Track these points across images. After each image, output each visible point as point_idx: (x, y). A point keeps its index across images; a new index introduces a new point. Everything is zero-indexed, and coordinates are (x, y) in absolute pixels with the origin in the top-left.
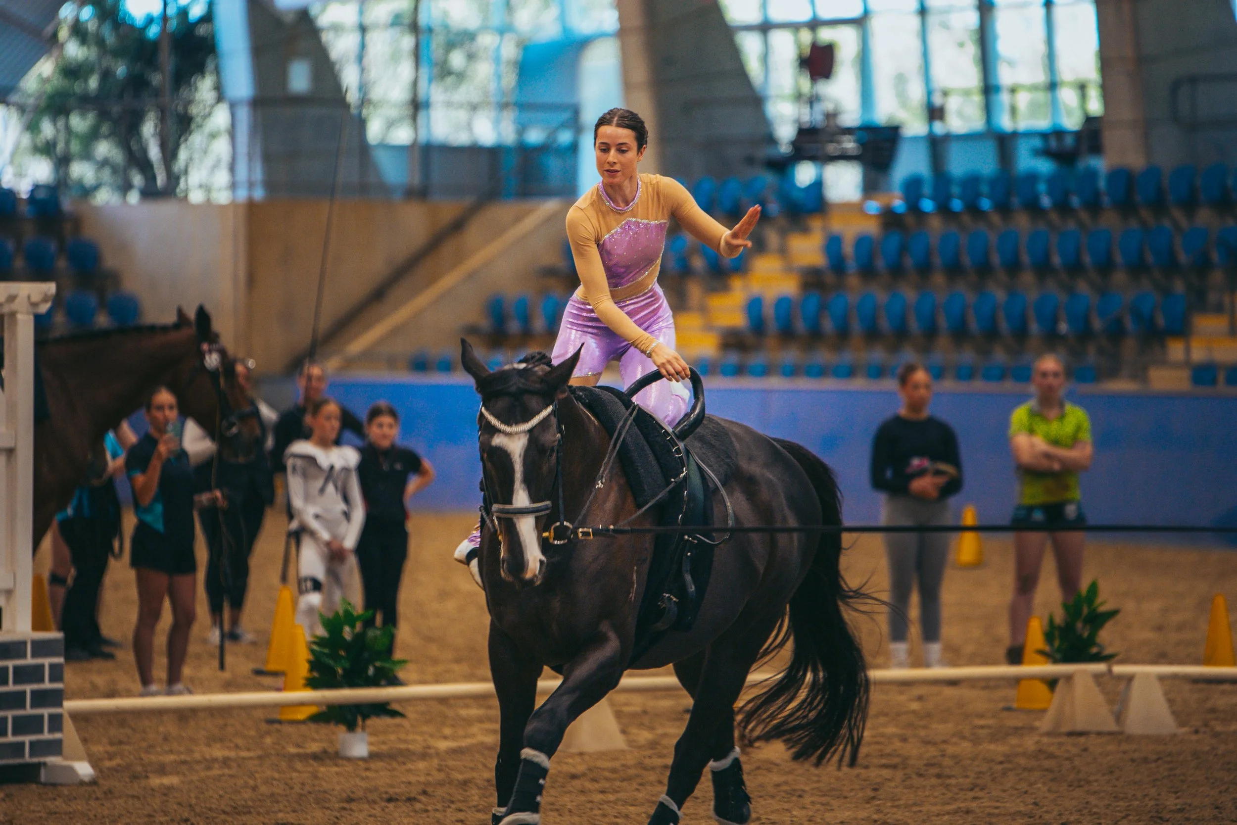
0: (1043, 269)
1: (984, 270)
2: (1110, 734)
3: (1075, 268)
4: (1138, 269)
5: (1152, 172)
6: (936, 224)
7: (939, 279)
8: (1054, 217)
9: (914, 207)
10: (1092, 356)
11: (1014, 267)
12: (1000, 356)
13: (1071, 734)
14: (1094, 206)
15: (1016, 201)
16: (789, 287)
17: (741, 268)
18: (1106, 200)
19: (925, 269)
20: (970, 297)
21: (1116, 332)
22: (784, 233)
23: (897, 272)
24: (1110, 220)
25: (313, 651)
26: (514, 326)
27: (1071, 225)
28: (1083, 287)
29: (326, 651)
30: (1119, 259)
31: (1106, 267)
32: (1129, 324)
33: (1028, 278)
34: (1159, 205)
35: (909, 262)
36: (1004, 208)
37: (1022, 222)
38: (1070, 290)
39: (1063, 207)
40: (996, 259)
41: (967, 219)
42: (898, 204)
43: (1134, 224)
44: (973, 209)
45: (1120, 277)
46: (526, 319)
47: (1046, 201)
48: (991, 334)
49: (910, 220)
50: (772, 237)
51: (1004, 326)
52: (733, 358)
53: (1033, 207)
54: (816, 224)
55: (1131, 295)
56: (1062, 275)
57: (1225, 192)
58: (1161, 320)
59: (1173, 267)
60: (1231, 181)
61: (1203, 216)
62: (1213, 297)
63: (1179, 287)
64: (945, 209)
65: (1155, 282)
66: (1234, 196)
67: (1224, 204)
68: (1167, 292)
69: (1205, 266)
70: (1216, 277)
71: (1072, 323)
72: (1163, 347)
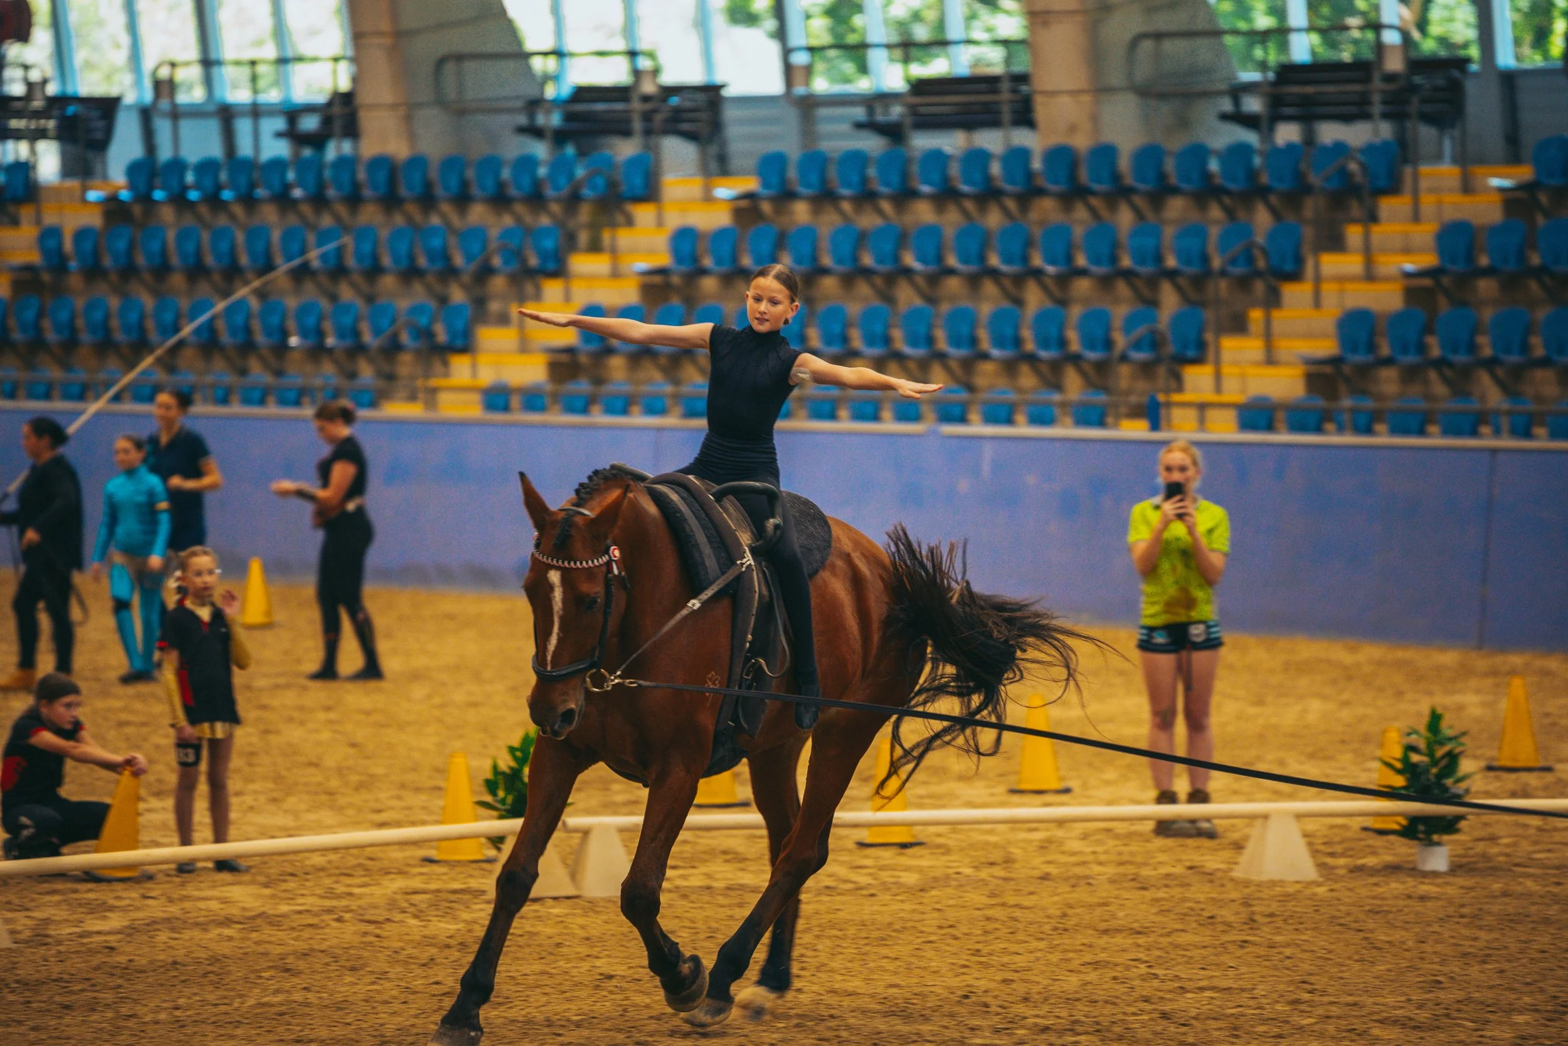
0: (301, 274)
1: (232, 270)
2: (568, 898)
3: (339, 272)
4: (410, 273)
5: (417, 162)
6: (168, 214)
7: (177, 280)
8: (306, 209)
9: (145, 199)
10: (366, 372)
12: (259, 374)
14: (354, 200)
15: (261, 192)
18: (367, 193)
19: (162, 270)
21: (393, 348)
23: (129, 271)
24: (370, 215)
27: (326, 221)
28: (346, 293)
30: (386, 261)
31: (374, 271)
32: (405, 338)
34: (428, 201)
35: (141, 260)
36: (249, 201)
37: (269, 214)
38: (334, 298)
39: (319, 201)
40: (244, 259)
41: (206, 210)
42: (125, 192)
43: (399, 220)
44: (214, 200)
45: (388, 282)
47: (298, 193)
48: (248, 347)
49: (137, 210)
51: (260, 338)
53: (283, 200)
54: (26, 213)
55: (403, 304)
56: (324, 280)
57: (501, 186)
58: (442, 336)
59: (450, 272)
60: (506, 174)
61: (478, 213)
62: (494, 306)
63: (458, 295)
64: (179, 200)
65: (429, 289)
66: (513, 192)
67: (500, 200)
68: (443, 300)
69: (485, 272)
70: (498, 283)
71: (341, 335)
72: (446, 364)
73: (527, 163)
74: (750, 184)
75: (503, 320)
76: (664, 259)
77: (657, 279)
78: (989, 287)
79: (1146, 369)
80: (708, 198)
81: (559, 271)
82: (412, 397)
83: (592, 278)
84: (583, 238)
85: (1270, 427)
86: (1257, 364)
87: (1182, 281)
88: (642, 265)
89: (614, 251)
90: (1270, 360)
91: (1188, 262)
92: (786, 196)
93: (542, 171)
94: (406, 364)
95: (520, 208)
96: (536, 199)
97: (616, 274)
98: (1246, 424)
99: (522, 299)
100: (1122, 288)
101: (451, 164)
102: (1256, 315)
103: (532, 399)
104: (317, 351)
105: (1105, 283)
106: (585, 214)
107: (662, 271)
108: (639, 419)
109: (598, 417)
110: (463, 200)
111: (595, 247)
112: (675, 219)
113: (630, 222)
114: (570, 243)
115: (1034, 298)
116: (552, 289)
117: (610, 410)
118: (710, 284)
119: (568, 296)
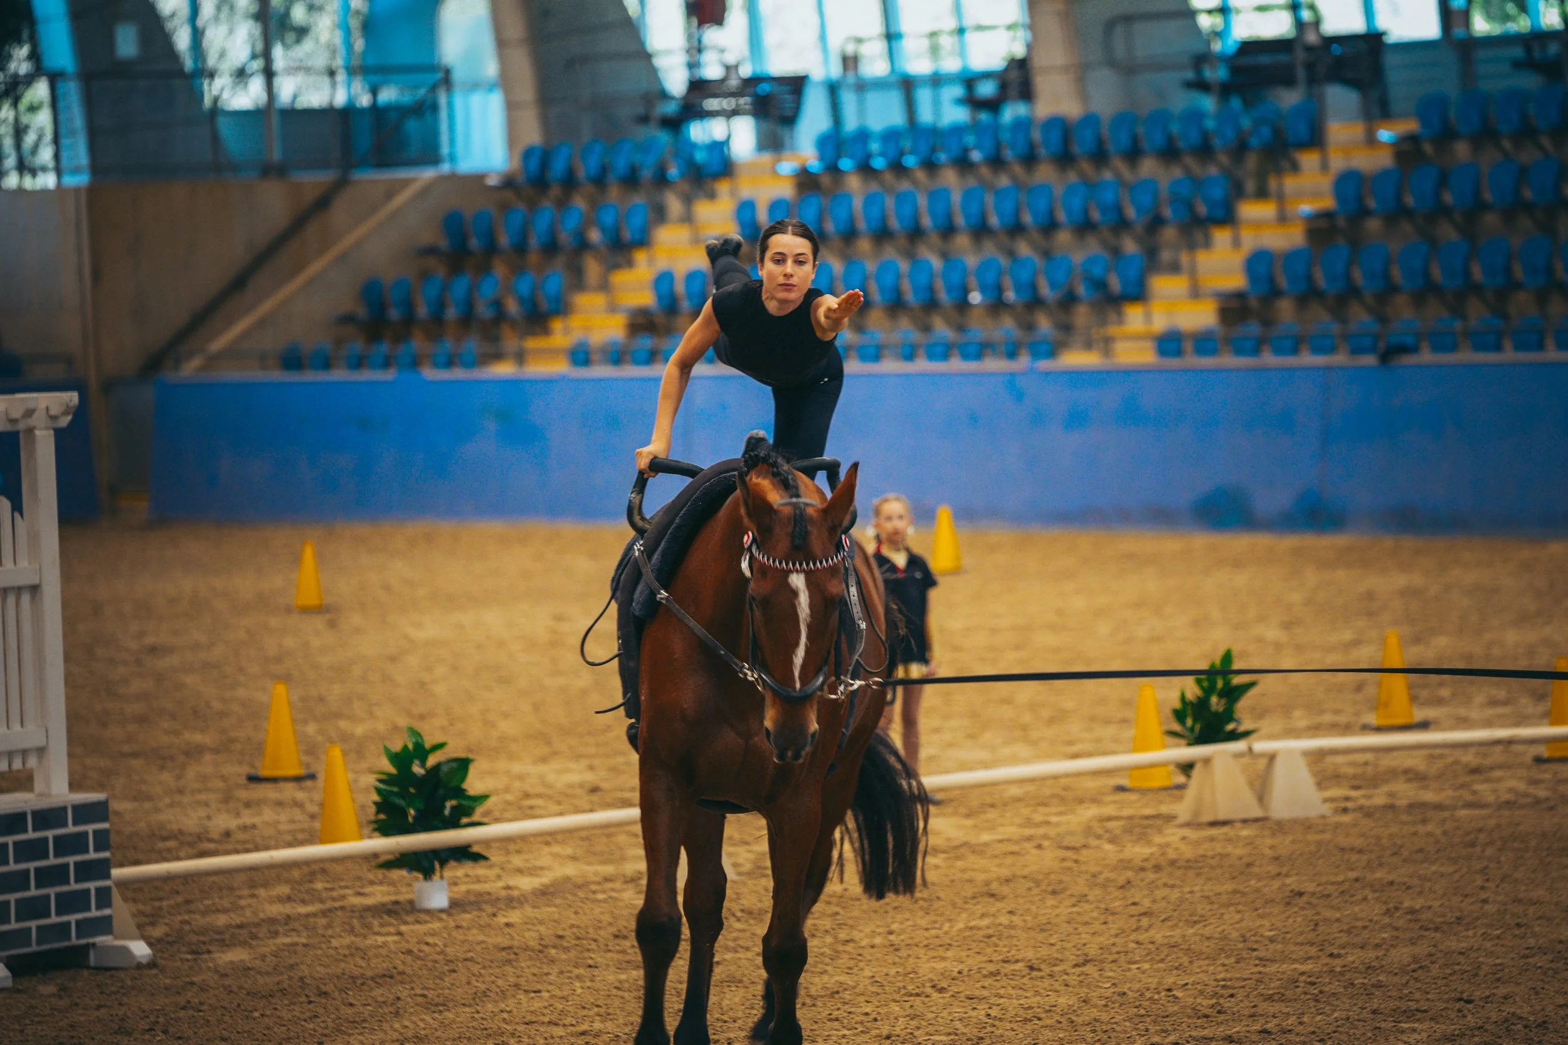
0: (981, 231)
1: (916, 233)
2: (1256, 820)
3: (1016, 229)
4: (1085, 227)
5: (1090, 120)
6: (854, 183)
7: (864, 245)
8: (985, 171)
9: (833, 169)
10: (1044, 325)
11: (948, 231)
12: (942, 330)
13: (1214, 824)
14: (1030, 160)
15: (942, 157)
16: (700, 261)
17: (643, 241)
18: (1042, 152)
19: (850, 235)
20: (904, 266)
21: (1069, 301)
22: (688, 201)
24: (1045, 173)
25: (379, 791)
26: (394, 314)
27: (1004, 181)
28: (1024, 249)
29: (395, 789)
30: (1062, 216)
31: (1050, 227)
32: (1081, 290)
33: (962, 241)
34: (1100, 157)
36: (930, 166)
37: (950, 178)
38: (1011, 254)
39: (996, 162)
40: (927, 222)
41: (889, 177)
42: (814, 164)
43: (1072, 177)
44: (898, 168)
45: (1063, 237)
46: (409, 306)
47: (976, 156)
48: (931, 305)
49: (826, 180)
50: (674, 204)
51: (944, 297)
52: (646, 342)
53: (962, 163)
54: (723, 187)
55: (1078, 257)
56: (1002, 238)
57: (1170, 140)
58: (1115, 284)
59: (1122, 225)
60: (1175, 128)
61: (1149, 167)
62: (1166, 256)
63: (1130, 246)
64: (865, 169)
65: (1103, 242)
66: (1181, 144)
67: (1170, 153)
68: (1116, 252)
69: (1156, 223)
70: (1169, 234)
71: (1019, 289)
72: (1120, 314)
73: (1196, 116)
74: (1411, 126)
75: (1174, 268)
76: (1328, 203)
77: (1322, 222)
80: (1371, 140)
81: (1228, 219)
82: (1088, 346)
83: (1258, 225)
84: (1250, 186)
88: (1308, 209)
89: (1281, 198)
92: (1446, 136)
93: (1210, 124)
94: (1082, 315)
95: (1189, 160)
96: (1204, 150)
97: (1283, 219)
99: (1192, 247)
101: (1122, 119)
103: (1203, 342)
104: (997, 306)
106: (1251, 162)
107: (1327, 215)
108: (1308, 359)
109: (1269, 359)
110: (1133, 154)
111: (1262, 194)
112: (1338, 163)
113: (1295, 168)
114: (1237, 192)
116: (1221, 237)
117: (1278, 351)
118: (1373, 225)
119: (1236, 243)
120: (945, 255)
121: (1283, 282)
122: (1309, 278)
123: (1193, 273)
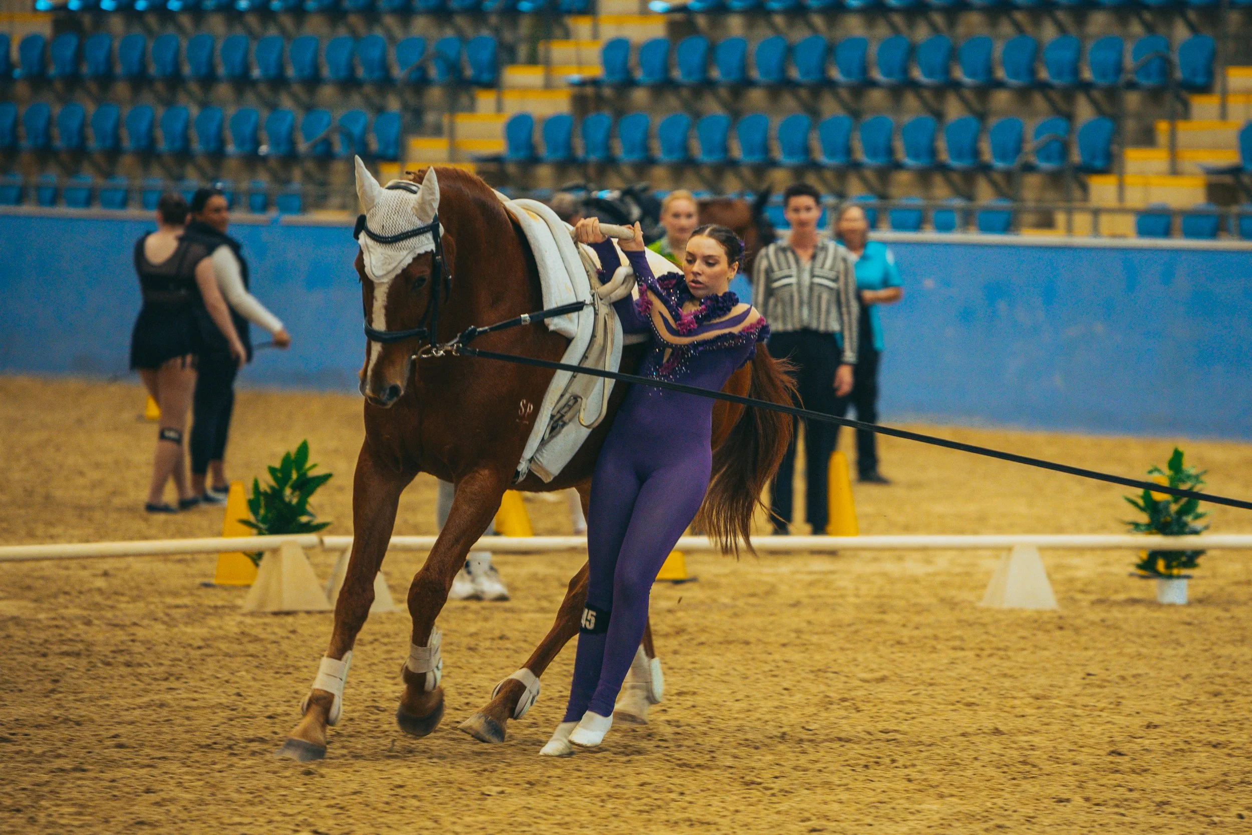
0: (241, 82)
1: (175, 81)
3: (278, 82)
4: (349, 84)
6: (115, 24)
7: (121, 89)
8: (252, 21)
9: (92, 7)
10: (298, 179)
11: (208, 80)
13: (278, 613)
14: (298, 10)
19: (106, 79)
20: (159, 112)
21: (325, 156)
23: (74, 80)
24: (314, 26)
27: (272, 32)
30: (326, 71)
31: (312, 81)
32: (340, 147)
33: (224, 91)
34: (371, 13)
35: (87, 70)
36: (196, 11)
37: (216, 25)
38: (273, 107)
40: (188, 70)
41: (152, 20)
43: (342, 32)
44: (161, 10)
45: (327, 92)
48: (183, 155)
49: (85, 20)
51: (197, 147)
53: (230, 10)
55: (339, 114)
56: (263, 88)
58: (375, 143)
59: (386, 83)
61: (420, 25)
62: (430, 118)
63: (394, 104)
64: (128, 9)
65: (367, 100)
67: (442, 12)
68: (380, 110)
69: (421, 83)
70: (435, 94)
71: (275, 142)
72: (377, 173)
75: (437, 131)
76: (596, 70)
77: (589, 91)
78: (911, 101)
79: (1056, 179)
80: (644, 11)
81: (493, 84)
82: (342, 204)
83: (525, 90)
84: (522, 50)
85: (1167, 233)
86: (1159, 174)
87: (1096, 94)
88: (576, 77)
89: (548, 63)
90: (1175, 171)
91: (1104, 75)
92: (720, 9)
94: (336, 172)
95: (461, 20)
96: (477, 11)
97: (548, 86)
98: (1143, 231)
99: (453, 108)
100: (1039, 102)
102: (1163, 127)
104: (252, 160)
105: (1024, 94)
106: (524, 27)
107: (593, 82)
110: (406, 12)
111: (532, 60)
112: (609, 32)
113: (567, 35)
114: (507, 57)
115: (954, 109)
116: (486, 100)
118: (640, 96)
119: (499, 108)
120: (204, 105)
121: (543, 151)
122: (569, 147)
123: (452, 135)
